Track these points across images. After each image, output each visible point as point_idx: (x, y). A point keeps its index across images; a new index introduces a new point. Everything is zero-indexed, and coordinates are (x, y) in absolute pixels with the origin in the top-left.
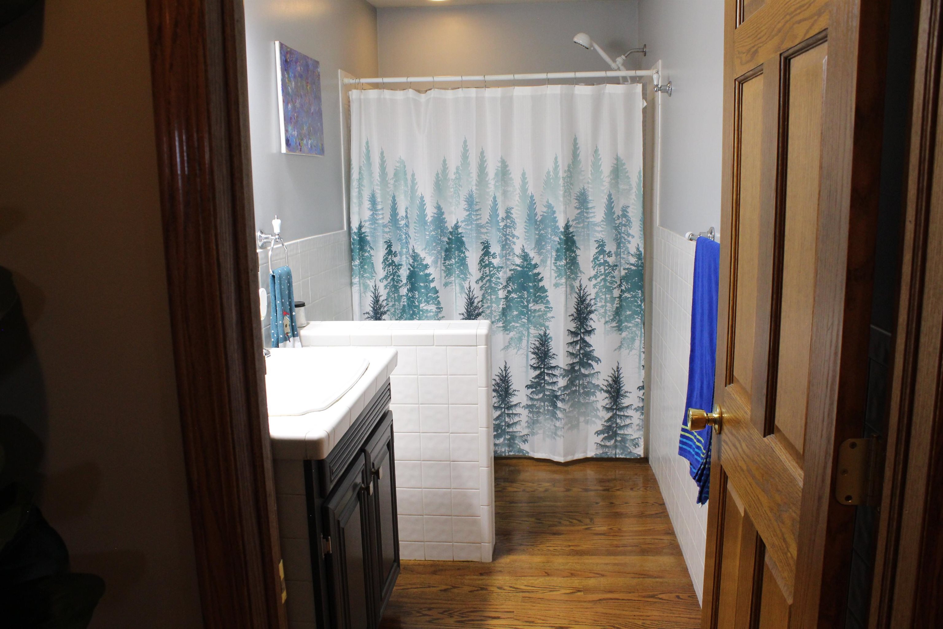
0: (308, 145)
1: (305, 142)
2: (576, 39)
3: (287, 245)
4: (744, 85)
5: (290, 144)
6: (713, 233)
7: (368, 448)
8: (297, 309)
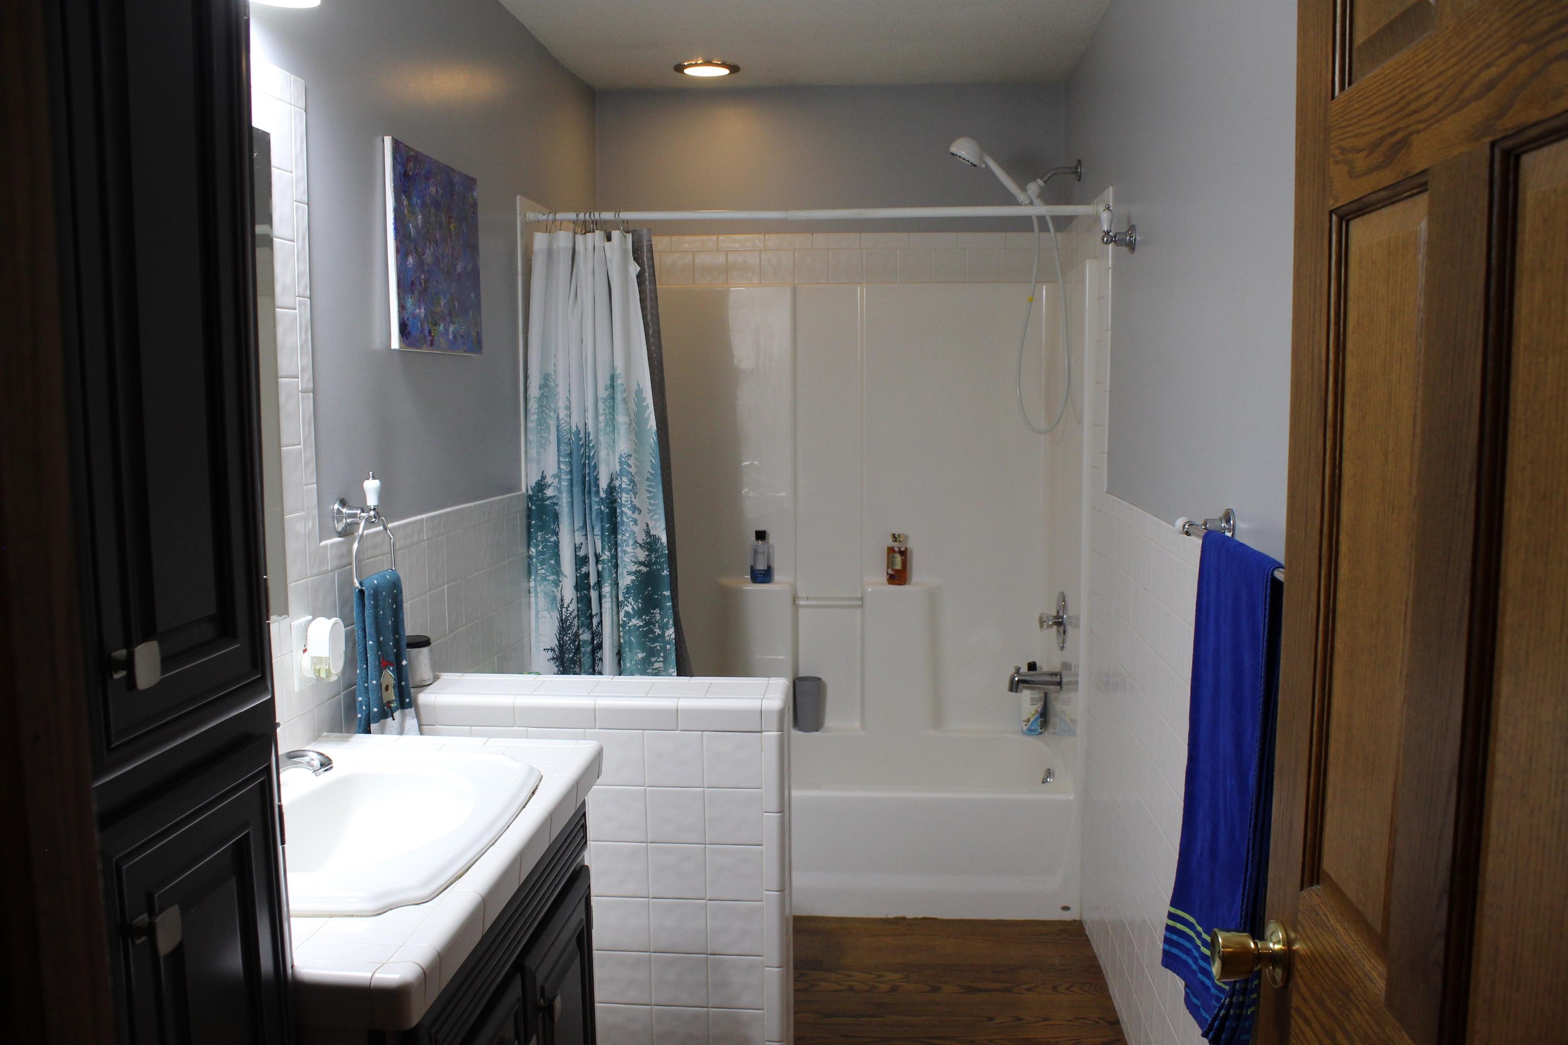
0: (447, 334)
1: (441, 328)
2: (953, 149)
3: (394, 528)
4: (1352, 224)
5: (409, 333)
6: (1232, 522)
7: (531, 962)
8: (414, 651)
